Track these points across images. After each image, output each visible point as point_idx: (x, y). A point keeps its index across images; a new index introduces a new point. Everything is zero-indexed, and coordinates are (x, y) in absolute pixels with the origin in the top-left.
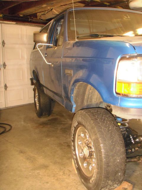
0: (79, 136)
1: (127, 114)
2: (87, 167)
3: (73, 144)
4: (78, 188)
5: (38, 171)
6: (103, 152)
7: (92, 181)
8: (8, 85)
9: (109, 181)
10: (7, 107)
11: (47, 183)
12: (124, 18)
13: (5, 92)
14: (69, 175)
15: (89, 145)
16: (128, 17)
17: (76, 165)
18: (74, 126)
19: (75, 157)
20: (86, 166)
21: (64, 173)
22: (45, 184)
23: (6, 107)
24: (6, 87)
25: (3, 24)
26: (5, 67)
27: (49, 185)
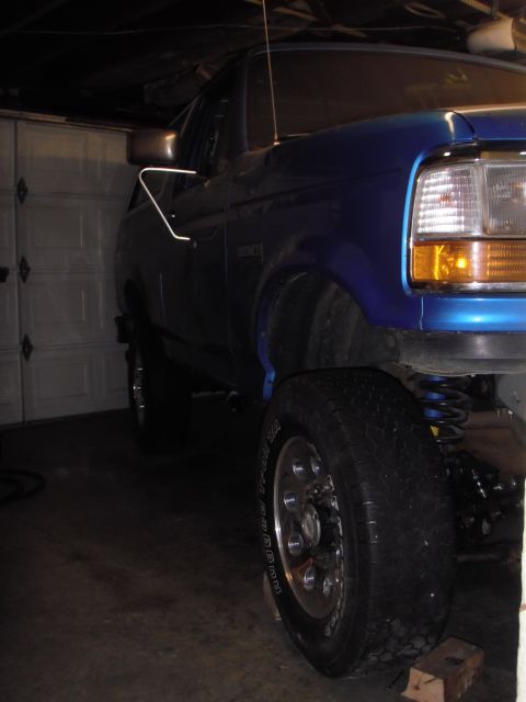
0: (286, 474)
1: (452, 359)
2: (315, 588)
3: (263, 509)
4: (282, 667)
5: (136, 615)
6: (369, 508)
7: (333, 629)
8: (33, 341)
9: (394, 623)
10: (29, 422)
11: (169, 650)
12: (448, 81)
13: (22, 367)
14: (250, 628)
15: (320, 503)
16: (460, 76)
17: (277, 587)
18: (268, 443)
19: (271, 557)
20: (310, 582)
21: (232, 621)
22: (161, 653)
23: (27, 419)
24: (27, 347)
25: (20, 123)
26: (27, 274)
27: (175, 656)
